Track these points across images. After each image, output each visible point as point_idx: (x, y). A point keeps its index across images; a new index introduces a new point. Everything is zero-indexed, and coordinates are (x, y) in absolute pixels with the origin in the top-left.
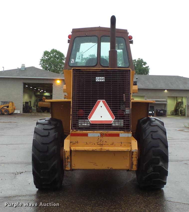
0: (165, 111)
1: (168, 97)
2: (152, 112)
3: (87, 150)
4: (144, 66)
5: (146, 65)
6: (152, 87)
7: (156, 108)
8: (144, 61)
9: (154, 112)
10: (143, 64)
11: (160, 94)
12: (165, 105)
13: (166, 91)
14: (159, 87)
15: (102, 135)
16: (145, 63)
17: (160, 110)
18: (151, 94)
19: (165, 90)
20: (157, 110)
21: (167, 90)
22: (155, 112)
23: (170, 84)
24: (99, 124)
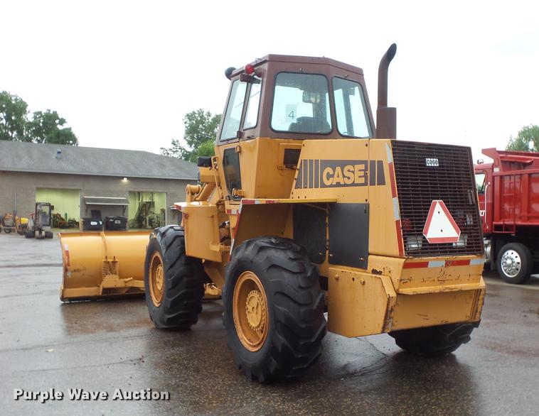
0: (124, 221)
1: (130, 192)
2: (98, 223)
3: (432, 292)
4: (60, 127)
5: (66, 126)
6: (95, 171)
7: (104, 215)
8: (60, 117)
9: (101, 223)
10: (57, 121)
11: (113, 187)
12: (124, 208)
13: (125, 180)
14: (110, 172)
15: (448, 264)
16: (62, 122)
17: (114, 219)
18: (95, 186)
19: (123, 178)
20: (108, 219)
21: (128, 178)
22: (103, 223)
23: (132, 168)
24: (439, 244)
